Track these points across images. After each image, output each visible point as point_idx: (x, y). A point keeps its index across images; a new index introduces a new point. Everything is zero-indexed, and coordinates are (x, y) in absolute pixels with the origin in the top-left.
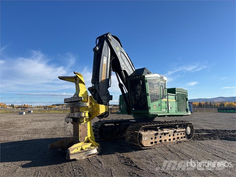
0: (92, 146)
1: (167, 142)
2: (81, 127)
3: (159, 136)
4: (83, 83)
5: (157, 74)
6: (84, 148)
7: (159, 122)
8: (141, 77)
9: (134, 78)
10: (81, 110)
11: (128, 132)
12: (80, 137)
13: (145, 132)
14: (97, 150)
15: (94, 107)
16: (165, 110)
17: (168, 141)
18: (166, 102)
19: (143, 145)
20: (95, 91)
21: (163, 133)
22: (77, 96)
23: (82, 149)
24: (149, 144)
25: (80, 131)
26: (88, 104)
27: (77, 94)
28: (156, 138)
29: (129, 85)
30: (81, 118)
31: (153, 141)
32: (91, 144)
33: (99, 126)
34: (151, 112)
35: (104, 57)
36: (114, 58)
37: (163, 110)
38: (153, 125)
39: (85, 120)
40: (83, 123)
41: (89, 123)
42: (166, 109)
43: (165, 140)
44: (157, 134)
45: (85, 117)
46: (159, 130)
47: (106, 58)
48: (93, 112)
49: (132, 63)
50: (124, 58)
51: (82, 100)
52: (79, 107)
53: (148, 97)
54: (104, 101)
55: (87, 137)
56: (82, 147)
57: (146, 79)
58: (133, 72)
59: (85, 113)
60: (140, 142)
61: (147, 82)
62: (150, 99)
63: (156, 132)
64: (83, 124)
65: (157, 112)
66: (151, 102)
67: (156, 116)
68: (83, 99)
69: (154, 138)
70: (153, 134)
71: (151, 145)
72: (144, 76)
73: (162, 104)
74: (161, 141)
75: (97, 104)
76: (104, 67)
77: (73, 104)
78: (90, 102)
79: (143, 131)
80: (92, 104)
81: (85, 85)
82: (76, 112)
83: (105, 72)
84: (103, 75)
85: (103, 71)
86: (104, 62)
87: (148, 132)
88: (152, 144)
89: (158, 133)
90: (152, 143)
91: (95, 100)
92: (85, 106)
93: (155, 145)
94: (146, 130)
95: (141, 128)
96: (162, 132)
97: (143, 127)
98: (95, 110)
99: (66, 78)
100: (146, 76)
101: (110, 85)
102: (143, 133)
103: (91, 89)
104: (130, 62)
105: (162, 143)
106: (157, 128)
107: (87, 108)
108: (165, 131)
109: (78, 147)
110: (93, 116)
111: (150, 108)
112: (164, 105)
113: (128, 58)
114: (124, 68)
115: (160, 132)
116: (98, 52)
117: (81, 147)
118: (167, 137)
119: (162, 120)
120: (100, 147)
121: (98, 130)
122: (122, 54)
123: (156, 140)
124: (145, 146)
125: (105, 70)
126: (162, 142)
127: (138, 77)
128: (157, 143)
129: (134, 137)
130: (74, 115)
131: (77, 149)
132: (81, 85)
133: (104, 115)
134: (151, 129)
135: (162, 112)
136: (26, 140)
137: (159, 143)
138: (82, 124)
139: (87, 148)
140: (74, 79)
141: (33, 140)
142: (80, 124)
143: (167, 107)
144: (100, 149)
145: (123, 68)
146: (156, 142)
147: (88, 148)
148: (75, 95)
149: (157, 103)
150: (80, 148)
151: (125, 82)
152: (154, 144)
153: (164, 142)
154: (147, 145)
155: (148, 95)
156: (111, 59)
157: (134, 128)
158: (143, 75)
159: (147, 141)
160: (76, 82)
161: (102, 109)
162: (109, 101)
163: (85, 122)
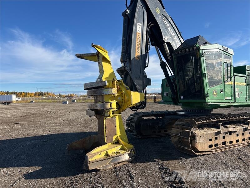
0: (122, 149)
1: (234, 145)
2: (106, 122)
3: (221, 135)
4: (108, 62)
5: (218, 45)
6: (110, 152)
7: (221, 116)
8: (193, 49)
9: (183, 52)
10: (105, 100)
11: (174, 131)
12: (106, 136)
13: (199, 130)
14: (129, 155)
15: (123, 95)
16: (230, 98)
17: (234, 143)
18: (232, 86)
19: (198, 149)
20: (125, 72)
21: (228, 132)
22: (100, 80)
23: (107, 155)
24: (206, 148)
25: (106, 128)
26: (114, 91)
27: (100, 77)
28: (216, 138)
29: (175, 63)
30: (107, 111)
31: (213, 143)
32: (120, 146)
33: (136, 119)
34: (209, 101)
35: (138, 24)
36: (153, 24)
37: (227, 98)
38: (213, 120)
39: (112, 112)
40: (109, 117)
41: (117, 117)
42: (232, 96)
43: (231, 142)
44: (218, 133)
45: (111, 109)
46: (222, 127)
47: (141, 24)
48: (123, 102)
49: (179, 32)
50: (168, 25)
51: (105, 86)
52: (102, 95)
53: (204, 78)
54: (138, 87)
55: (116, 136)
56: (107, 152)
57: (201, 52)
58: (180, 44)
59: (111, 103)
60: (193, 145)
61: (203, 56)
62: (207, 81)
63: (216, 130)
64: (110, 119)
65: (218, 101)
66: (209, 86)
67: (217, 106)
68: (107, 84)
69: (213, 139)
70: (212, 134)
71: (209, 149)
72: (199, 47)
73: (226, 90)
74: (224, 143)
75: (129, 91)
76: (137, 38)
77: (94, 91)
78: (117, 87)
79: (197, 128)
80: (121, 91)
81: (111, 64)
82: (100, 101)
83: (139, 46)
84: (136, 50)
85: (137, 43)
86: (137, 31)
87: (204, 130)
88: (212, 148)
89: (220, 132)
90: (211, 146)
91: (127, 85)
92: (111, 93)
93: (215, 149)
94: (201, 127)
95: (194, 125)
96: (226, 130)
97: (197, 123)
98: (126, 99)
99: (86, 55)
100: (201, 48)
101: (148, 64)
102: (197, 132)
103: (120, 70)
104: (176, 30)
105: (226, 146)
106: (219, 124)
107: (113, 97)
108: (231, 128)
109: (101, 152)
110: (123, 108)
111: (208, 95)
112: (228, 90)
113: (173, 24)
114: (168, 39)
115: (222, 130)
116: (130, 17)
117: (105, 152)
118: (233, 138)
119: (226, 112)
120: (134, 151)
121: (133, 124)
122: (164, 19)
123: (217, 142)
124: (200, 151)
125: (140, 43)
126: (226, 144)
127: (189, 49)
128: (218, 147)
129: (184, 138)
130: (96, 106)
131: (100, 155)
132: (104, 64)
133: (139, 106)
134: (208, 125)
135: (225, 101)
136: (55, 133)
137: (221, 145)
138: (108, 119)
139: (115, 152)
140: (97, 56)
141: (61, 134)
142: (105, 119)
143: (233, 93)
144: (135, 153)
145: (166, 38)
146: (216, 145)
147: (117, 153)
148: (99, 78)
149: (218, 88)
150: (103, 154)
151: (170, 59)
152: (214, 147)
153: (229, 144)
154: (203, 149)
155: (205, 75)
156: (148, 27)
157: (184, 125)
158: (197, 46)
159: (203, 144)
160: (99, 60)
161: (136, 97)
162: (146, 87)
163: (111, 115)
